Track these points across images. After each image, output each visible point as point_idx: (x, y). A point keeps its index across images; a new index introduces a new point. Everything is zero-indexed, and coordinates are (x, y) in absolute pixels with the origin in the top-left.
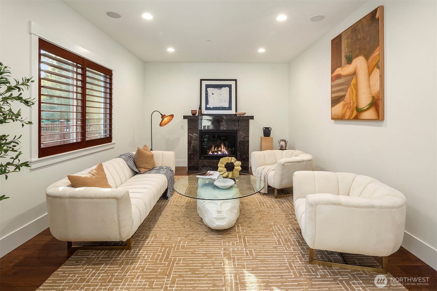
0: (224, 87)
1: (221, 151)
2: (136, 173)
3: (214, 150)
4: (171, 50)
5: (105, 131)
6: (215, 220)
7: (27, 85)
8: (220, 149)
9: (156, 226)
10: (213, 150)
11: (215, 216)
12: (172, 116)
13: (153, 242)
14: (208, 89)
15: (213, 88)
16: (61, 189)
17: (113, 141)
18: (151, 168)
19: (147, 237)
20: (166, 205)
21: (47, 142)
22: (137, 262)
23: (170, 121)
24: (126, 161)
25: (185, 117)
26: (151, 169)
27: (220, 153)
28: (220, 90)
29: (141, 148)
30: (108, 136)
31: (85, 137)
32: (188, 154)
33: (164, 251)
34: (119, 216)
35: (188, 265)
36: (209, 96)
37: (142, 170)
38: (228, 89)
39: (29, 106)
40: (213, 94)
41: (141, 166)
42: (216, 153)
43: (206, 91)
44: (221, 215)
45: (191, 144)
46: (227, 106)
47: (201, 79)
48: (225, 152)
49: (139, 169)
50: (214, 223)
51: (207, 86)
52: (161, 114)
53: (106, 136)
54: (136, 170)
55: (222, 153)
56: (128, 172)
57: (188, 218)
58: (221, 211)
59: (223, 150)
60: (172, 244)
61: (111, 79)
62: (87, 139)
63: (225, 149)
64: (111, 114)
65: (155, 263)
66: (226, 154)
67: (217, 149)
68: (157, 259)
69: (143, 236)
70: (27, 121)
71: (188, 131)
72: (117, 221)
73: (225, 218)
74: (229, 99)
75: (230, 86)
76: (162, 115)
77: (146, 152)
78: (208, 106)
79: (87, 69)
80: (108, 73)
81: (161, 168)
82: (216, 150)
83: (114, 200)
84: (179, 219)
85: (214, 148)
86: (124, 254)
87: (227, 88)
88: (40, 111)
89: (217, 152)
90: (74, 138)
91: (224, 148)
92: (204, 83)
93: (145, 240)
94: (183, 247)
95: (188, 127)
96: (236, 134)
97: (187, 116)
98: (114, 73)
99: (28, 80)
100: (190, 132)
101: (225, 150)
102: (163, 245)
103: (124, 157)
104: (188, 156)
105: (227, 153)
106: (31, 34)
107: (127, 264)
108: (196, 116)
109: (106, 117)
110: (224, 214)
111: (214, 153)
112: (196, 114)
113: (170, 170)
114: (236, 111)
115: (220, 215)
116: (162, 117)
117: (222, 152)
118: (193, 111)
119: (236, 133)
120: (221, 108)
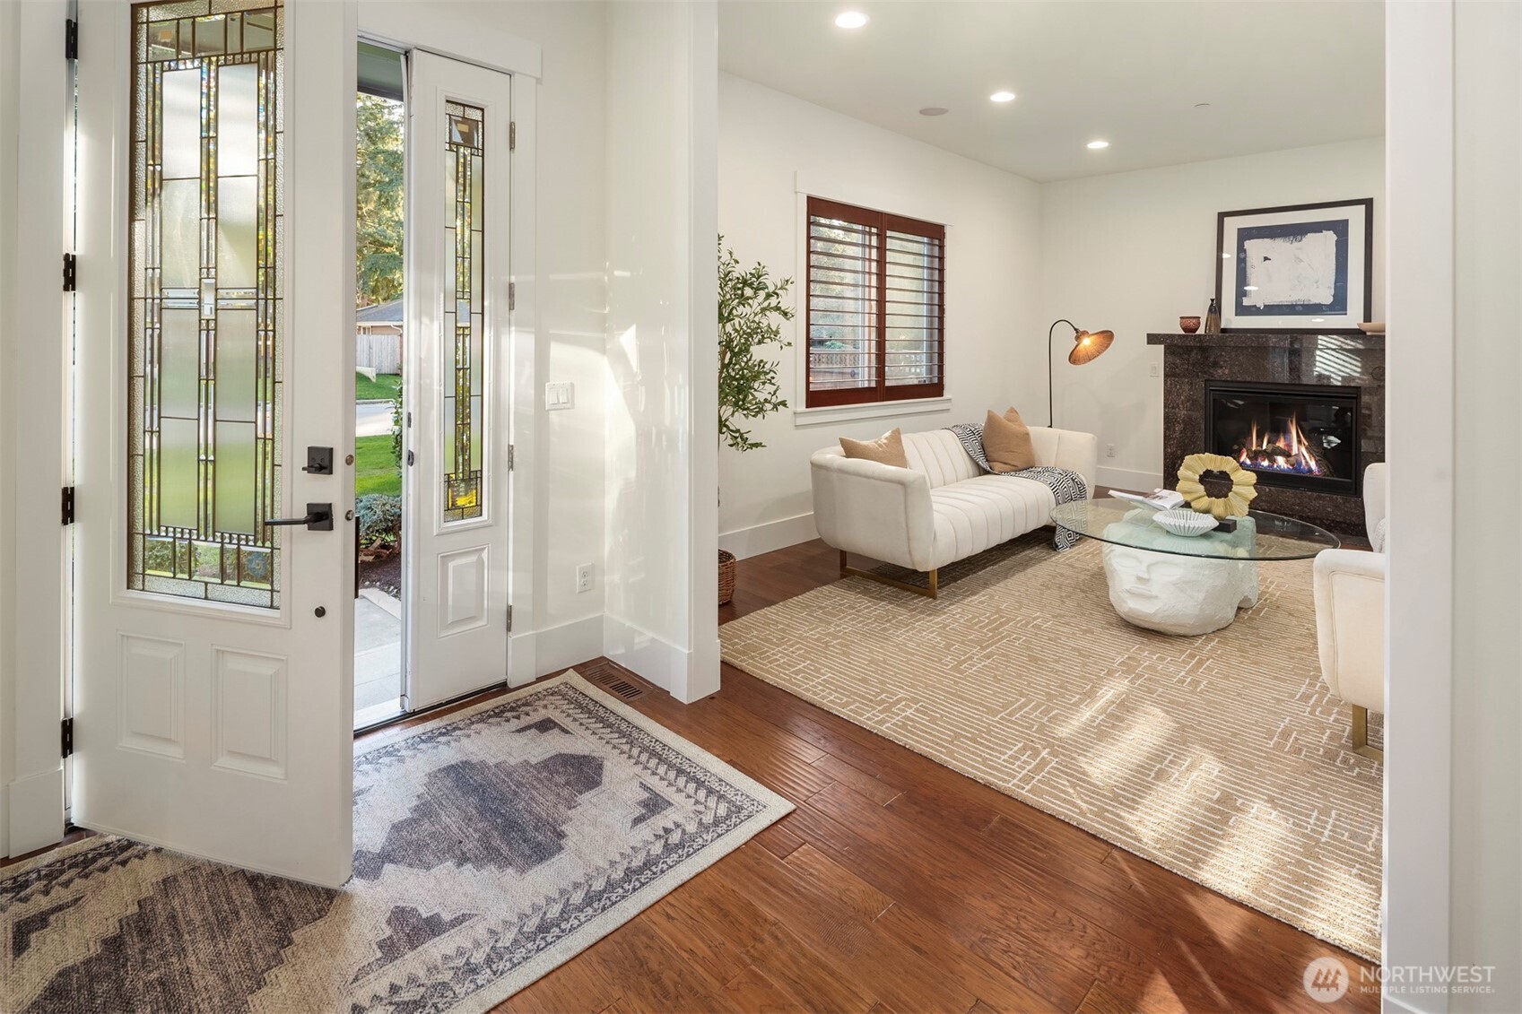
0: (1315, 232)
1: (1287, 455)
2: (985, 472)
3: (1259, 448)
4: (1098, 145)
5: (930, 371)
6: (1126, 595)
7: (786, 289)
8: (1281, 444)
9: (1002, 584)
10: (1254, 448)
11: (1128, 588)
12: (1107, 336)
13: (982, 602)
14: (1248, 244)
15: (1266, 240)
16: (829, 456)
17: (947, 394)
18: (1020, 464)
19: (974, 594)
20: (1045, 560)
21: (822, 383)
22: (939, 616)
23: (1104, 351)
24: (962, 440)
25: (1153, 339)
26: (1020, 467)
27: (1281, 461)
28: (1296, 244)
29: (1001, 414)
30: (936, 381)
31: (884, 379)
32: (1165, 455)
33: (995, 620)
34: (907, 518)
35: (1028, 648)
36: (1252, 267)
37: (997, 466)
38: (1330, 237)
39: (788, 319)
40: (1266, 259)
41: (995, 456)
42: (1266, 463)
43: (1241, 249)
44: (1143, 587)
45: (1174, 425)
46: (1328, 300)
47: (1219, 213)
48: (1307, 462)
49: (991, 463)
50: (1125, 602)
51: (1245, 235)
52: (1076, 329)
53: (931, 381)
54: (985, 465)
55: (1293, 465)
56: (964, 465)
57: (1083, 591)
58: (1148, 580)
59: (1295, 451)
60: (1017, 617)
61: (942, 247)
62: (888, 383)
63: (1306, 448)
64: (941, 330)
65: (970, 628)
66: (1310, 470)
67: (1269, 442)
68: (976, 624)
69: (967, 591)
70: (786, 342)
71: (1165, 381)
72: (904, 526)
73: (1156, 597)
74: (1336, 273)
75: (1340, 228)
76: (1077, 332)
77: (1010, 424)
78: (1246, 302)
79: (889, 233)
80: (934, 233)
81: (1047, 470)
82: (1264, 447)
83: (900, 486)
84: (1060, 588)
85: (1257, 437)
86: (922, 601)
87: (1328, 232)
88: (808, 325)
89: (1270, 455)
90: (865, 379)
91: (1299, 442)
92: (1232, 226)
93: (968, 596)
94: (1038, 627)
95: (1165, 369)
96: (1354, 401)
97: (1159, 335)
98: (948, 231)
99: (787, 281)
100: (1171, 384)
101: (1303, 450)
102: (999, 611)
103: (959, 430)
104: (1165, 459)
105: (1313, 464)
106: (796, 192)
107: (922, 612)
108: (1200, 335)
109: (931, 335)
110: (1154, 589)
111: (1257, 460)
112: (1197, 329)
113: (1073, 480)
114: (1368, 317)
115: (1141, 588)
116: (1078, 338)
117: (1291, 459)
118: (1184, 320)
119: (1356, 398)
120: (1297, 308)
